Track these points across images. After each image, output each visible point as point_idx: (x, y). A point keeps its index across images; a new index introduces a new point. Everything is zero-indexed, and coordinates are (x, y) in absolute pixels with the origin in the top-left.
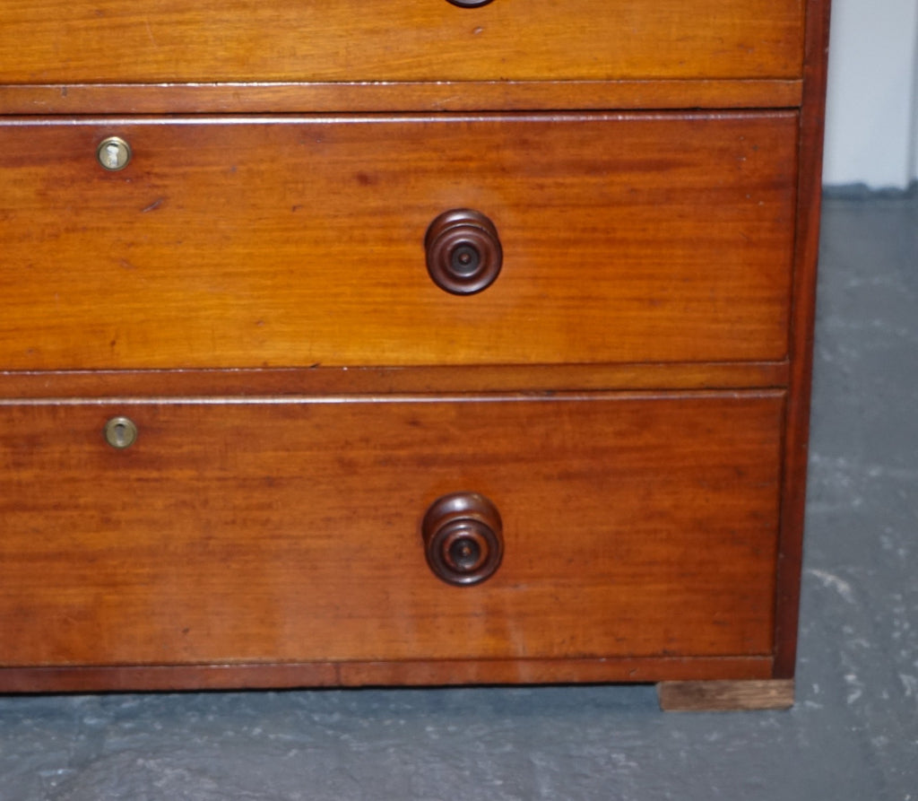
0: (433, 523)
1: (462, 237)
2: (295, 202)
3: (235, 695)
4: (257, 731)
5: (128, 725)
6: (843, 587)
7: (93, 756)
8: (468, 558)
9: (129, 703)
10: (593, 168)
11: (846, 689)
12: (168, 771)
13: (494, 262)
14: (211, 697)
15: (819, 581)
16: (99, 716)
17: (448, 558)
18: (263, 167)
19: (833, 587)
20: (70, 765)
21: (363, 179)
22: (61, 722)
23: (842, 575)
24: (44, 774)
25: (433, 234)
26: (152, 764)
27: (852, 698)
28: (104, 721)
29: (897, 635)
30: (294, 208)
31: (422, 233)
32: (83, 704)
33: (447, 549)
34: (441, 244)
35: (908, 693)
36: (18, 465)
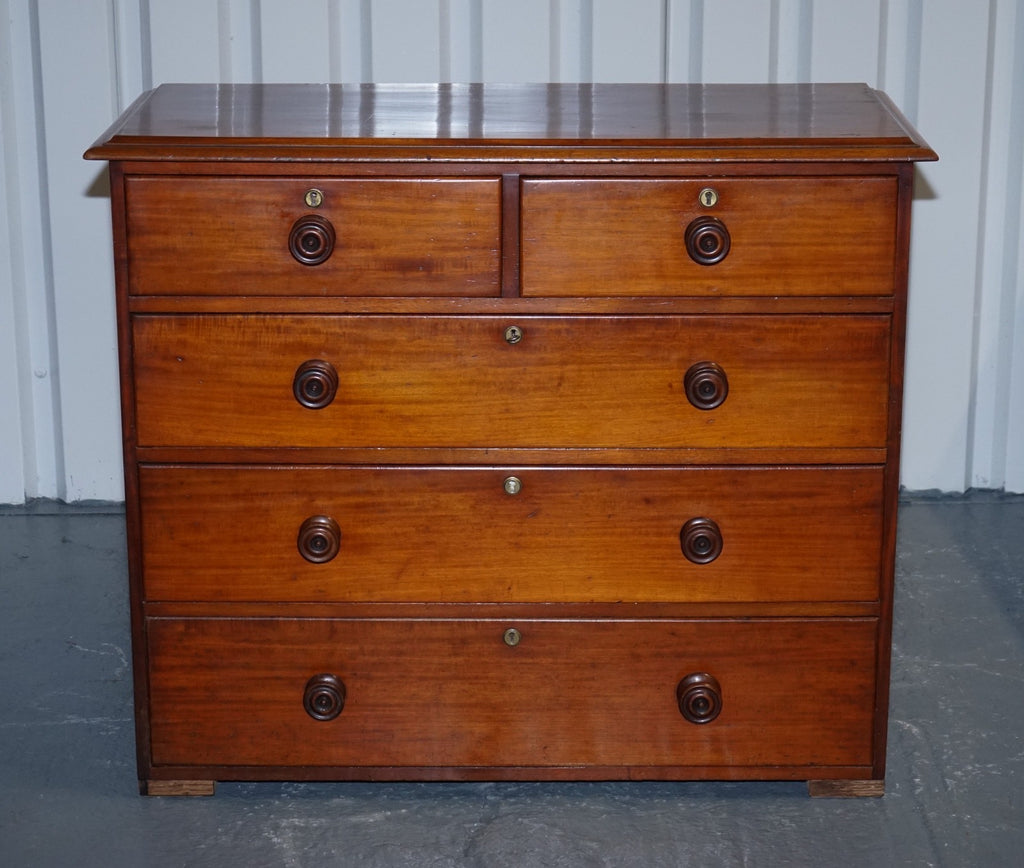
0: (683, 689)
1: (700, 533)
2: (610, 513)
3: (570, 785)
4: (584, 804)
5: (512, 800)
6: (915, 730)
7: (494, 816)
8: (703, 709)
9: (512, 788)
10: (772, 496)
11: (914, 786)
12: (535, 825)
13: (718, 546)
14: (557, 785)
15: (900, 726)
16: (496, 795)
17: (691, 709)
18: (593, 494)
19: (909, 730)
20: (481, 821)
21: (647, 501)
22: (475, 798)
23: (915, 724)
24: (467, 826)
25: (685, 531)
26: (526, 821)
27: (918, 791)
28: (498, 798)
29: (945, 757)
30: (610, 516)
31: (679, 530)
32: (486, 789)
33: (691, 703)
34: (689, 538)
35: (950, 789)
36: (456, 655)
